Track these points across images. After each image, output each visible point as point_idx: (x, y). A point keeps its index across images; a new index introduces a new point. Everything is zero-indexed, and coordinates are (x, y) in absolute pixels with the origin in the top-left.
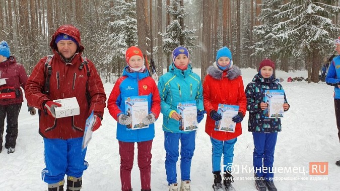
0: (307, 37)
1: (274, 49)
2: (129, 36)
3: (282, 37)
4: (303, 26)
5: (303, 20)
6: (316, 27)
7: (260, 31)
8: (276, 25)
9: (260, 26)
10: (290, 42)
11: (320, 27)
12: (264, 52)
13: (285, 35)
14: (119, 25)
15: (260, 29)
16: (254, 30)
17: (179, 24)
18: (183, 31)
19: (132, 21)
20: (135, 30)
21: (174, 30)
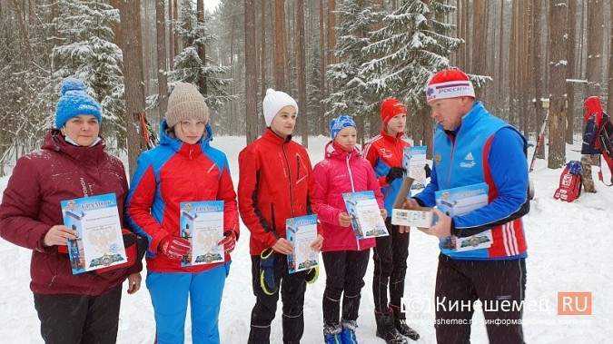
0: (414, 85)
1: (362, 104)
2: (98, 75)
3: (376, 85)
4: (408, 67)
5: (406, 58)
6: (426, 70)
7: (338, 74)
8: (367, 65)
9: (339, 66)
10: (388, 94)
11: (431, 70)
12: (346, 109)
13: (379, 81)
14: (76, 52)
15: (339, 70)
16: (330, 71)
17: (196, 56)
18: (205, 69)
19: (105, 45)
20: (110, 63)
21: (187, 65)
